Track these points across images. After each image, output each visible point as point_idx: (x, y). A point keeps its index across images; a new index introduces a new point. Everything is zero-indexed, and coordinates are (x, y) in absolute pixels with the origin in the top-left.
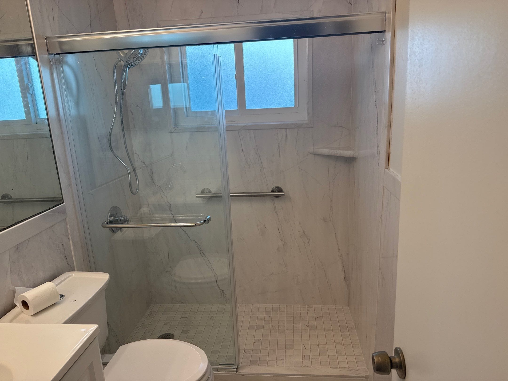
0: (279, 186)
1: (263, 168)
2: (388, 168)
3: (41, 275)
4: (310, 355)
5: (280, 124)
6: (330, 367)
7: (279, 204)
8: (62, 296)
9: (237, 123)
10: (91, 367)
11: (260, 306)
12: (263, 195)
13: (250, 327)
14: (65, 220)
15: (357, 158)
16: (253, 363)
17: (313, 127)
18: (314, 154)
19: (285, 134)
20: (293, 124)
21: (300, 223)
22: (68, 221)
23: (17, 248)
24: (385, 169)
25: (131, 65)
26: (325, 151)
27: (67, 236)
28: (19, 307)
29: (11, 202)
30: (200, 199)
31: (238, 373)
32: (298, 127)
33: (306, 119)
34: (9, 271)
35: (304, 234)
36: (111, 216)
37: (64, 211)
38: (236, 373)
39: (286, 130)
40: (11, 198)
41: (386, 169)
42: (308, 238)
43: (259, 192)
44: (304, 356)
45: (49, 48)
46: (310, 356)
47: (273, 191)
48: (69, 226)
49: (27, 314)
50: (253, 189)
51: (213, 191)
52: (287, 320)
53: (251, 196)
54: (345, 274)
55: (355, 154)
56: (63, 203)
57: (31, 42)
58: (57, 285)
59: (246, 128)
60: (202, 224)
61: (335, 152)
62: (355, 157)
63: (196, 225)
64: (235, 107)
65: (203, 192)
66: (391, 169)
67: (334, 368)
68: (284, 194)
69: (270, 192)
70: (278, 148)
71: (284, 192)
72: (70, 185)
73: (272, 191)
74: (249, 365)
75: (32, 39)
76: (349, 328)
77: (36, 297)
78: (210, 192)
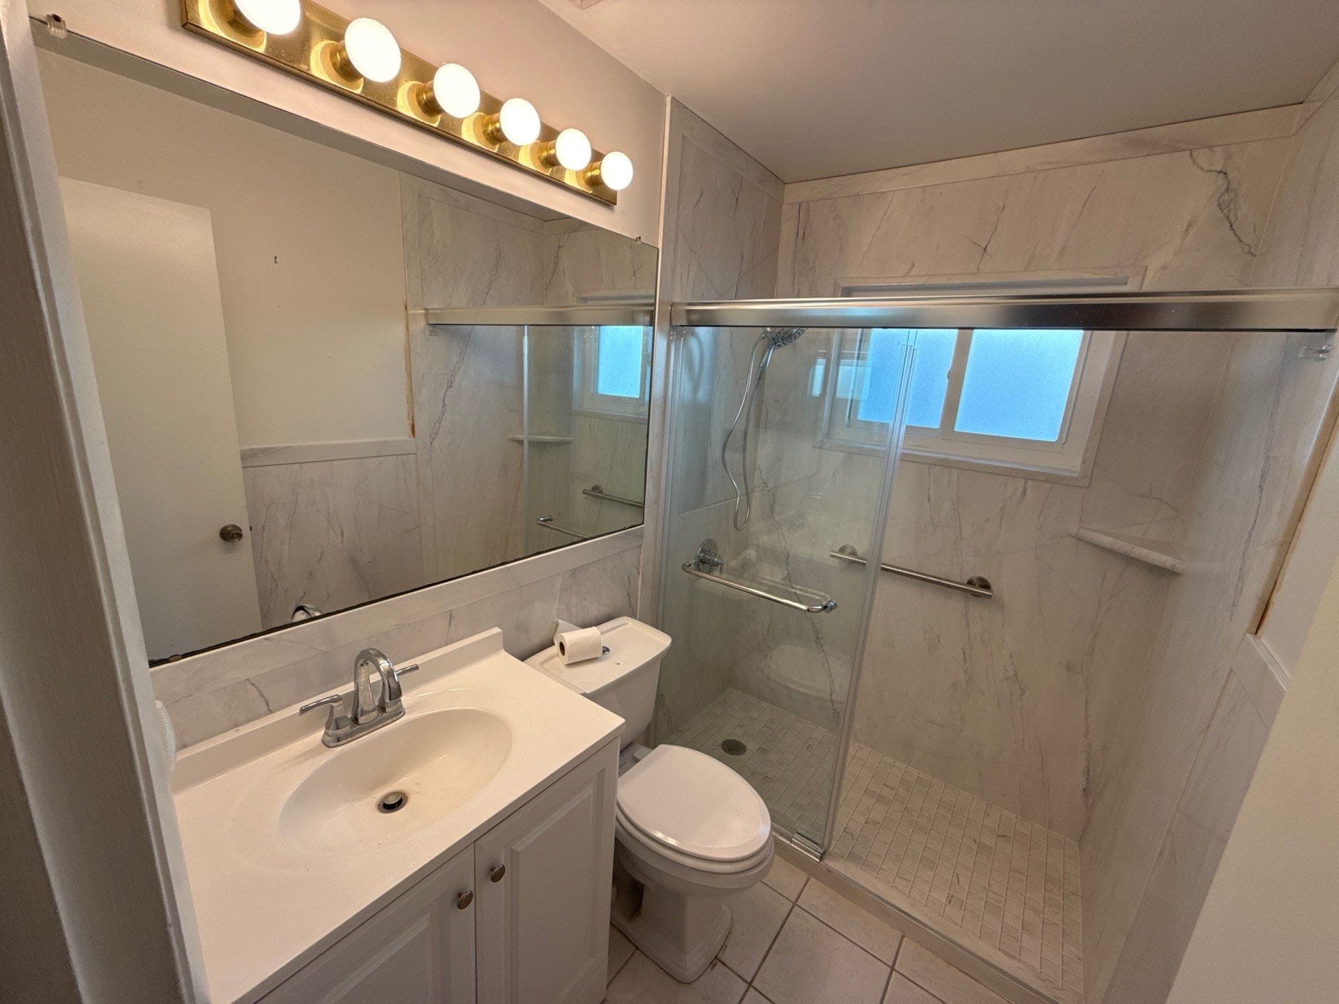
0: (986, 577)
1: (961, 539)
2: (1256, 633)
3: (595, 611)
4: (965, 900)
5: (1016, 469)
6: (999, 948)
7: (976, 609)
8: (606, 650)
9: (931, 452)
10: (601, 774)
11: (895, 764)
12: (949, 586)
13: (868, 792)
14: (640, 547)
15: (1180, 574)
16: (853, 857)
17: (1088, 488)
18: (1077, 538)
19: (1021, 490)
20: (1044, 473)
21: (1011, 656)
22: (642, 549)
23: (574, 573)
24: (1245, 634)
25: (779, 345)
26: (1106, 540)
27: (638, 569)
28: (555, 649)
29: (600, 497)
30: (836, 560)
31: (822, 863)
32: (1053, 480)
33: (1078, 469)
34: (558, 598)
35: (1017, 677)
36: (701, 552)
37: (641, 536)
38: (818, 860)
39: (1026, 482)
40: (601, 492)
41: (1248, 635)
42: (1021, 688)
43: (944, 577)
44: (950, 896)
45: (673, 318)
46: (964, 904)
47: (970, 583)
48: (642, 556)
49: (561, 661)
50: (933, 569)
51: (859, 551)
52: (939, 811)
53: (924, 580)
54: (1087, 783)
55: (1177, 566)
56: (643, 523)
57: (652, 308)
58: (602, 634)
59: (945, 464)
60: (820, 610)
61: (1130, 549)
62: (1176, 570)
63: (808, 610)
64: (935, 424)
65: (842, 550)
66: (1265, 637)
67: (1006, 953)
68: (991, 596)
69: (963, 584)
70: (1001, 510)
71: (992, 592)
72: (657, 501)
73: (968, 583)
74: (846, 857)
75: (654, 305)
76: (1067, 890)
77: (575, 643)
78: (854, 554)
